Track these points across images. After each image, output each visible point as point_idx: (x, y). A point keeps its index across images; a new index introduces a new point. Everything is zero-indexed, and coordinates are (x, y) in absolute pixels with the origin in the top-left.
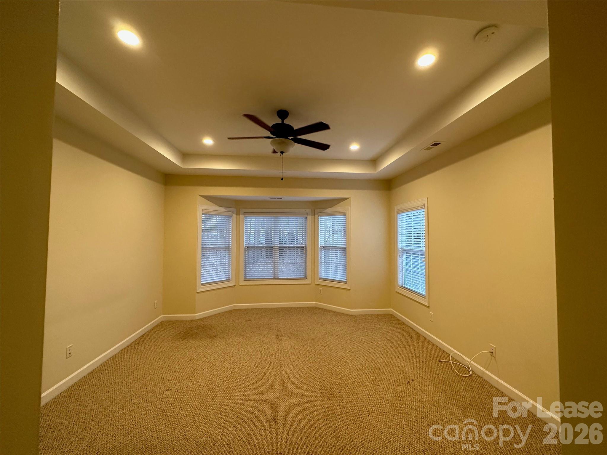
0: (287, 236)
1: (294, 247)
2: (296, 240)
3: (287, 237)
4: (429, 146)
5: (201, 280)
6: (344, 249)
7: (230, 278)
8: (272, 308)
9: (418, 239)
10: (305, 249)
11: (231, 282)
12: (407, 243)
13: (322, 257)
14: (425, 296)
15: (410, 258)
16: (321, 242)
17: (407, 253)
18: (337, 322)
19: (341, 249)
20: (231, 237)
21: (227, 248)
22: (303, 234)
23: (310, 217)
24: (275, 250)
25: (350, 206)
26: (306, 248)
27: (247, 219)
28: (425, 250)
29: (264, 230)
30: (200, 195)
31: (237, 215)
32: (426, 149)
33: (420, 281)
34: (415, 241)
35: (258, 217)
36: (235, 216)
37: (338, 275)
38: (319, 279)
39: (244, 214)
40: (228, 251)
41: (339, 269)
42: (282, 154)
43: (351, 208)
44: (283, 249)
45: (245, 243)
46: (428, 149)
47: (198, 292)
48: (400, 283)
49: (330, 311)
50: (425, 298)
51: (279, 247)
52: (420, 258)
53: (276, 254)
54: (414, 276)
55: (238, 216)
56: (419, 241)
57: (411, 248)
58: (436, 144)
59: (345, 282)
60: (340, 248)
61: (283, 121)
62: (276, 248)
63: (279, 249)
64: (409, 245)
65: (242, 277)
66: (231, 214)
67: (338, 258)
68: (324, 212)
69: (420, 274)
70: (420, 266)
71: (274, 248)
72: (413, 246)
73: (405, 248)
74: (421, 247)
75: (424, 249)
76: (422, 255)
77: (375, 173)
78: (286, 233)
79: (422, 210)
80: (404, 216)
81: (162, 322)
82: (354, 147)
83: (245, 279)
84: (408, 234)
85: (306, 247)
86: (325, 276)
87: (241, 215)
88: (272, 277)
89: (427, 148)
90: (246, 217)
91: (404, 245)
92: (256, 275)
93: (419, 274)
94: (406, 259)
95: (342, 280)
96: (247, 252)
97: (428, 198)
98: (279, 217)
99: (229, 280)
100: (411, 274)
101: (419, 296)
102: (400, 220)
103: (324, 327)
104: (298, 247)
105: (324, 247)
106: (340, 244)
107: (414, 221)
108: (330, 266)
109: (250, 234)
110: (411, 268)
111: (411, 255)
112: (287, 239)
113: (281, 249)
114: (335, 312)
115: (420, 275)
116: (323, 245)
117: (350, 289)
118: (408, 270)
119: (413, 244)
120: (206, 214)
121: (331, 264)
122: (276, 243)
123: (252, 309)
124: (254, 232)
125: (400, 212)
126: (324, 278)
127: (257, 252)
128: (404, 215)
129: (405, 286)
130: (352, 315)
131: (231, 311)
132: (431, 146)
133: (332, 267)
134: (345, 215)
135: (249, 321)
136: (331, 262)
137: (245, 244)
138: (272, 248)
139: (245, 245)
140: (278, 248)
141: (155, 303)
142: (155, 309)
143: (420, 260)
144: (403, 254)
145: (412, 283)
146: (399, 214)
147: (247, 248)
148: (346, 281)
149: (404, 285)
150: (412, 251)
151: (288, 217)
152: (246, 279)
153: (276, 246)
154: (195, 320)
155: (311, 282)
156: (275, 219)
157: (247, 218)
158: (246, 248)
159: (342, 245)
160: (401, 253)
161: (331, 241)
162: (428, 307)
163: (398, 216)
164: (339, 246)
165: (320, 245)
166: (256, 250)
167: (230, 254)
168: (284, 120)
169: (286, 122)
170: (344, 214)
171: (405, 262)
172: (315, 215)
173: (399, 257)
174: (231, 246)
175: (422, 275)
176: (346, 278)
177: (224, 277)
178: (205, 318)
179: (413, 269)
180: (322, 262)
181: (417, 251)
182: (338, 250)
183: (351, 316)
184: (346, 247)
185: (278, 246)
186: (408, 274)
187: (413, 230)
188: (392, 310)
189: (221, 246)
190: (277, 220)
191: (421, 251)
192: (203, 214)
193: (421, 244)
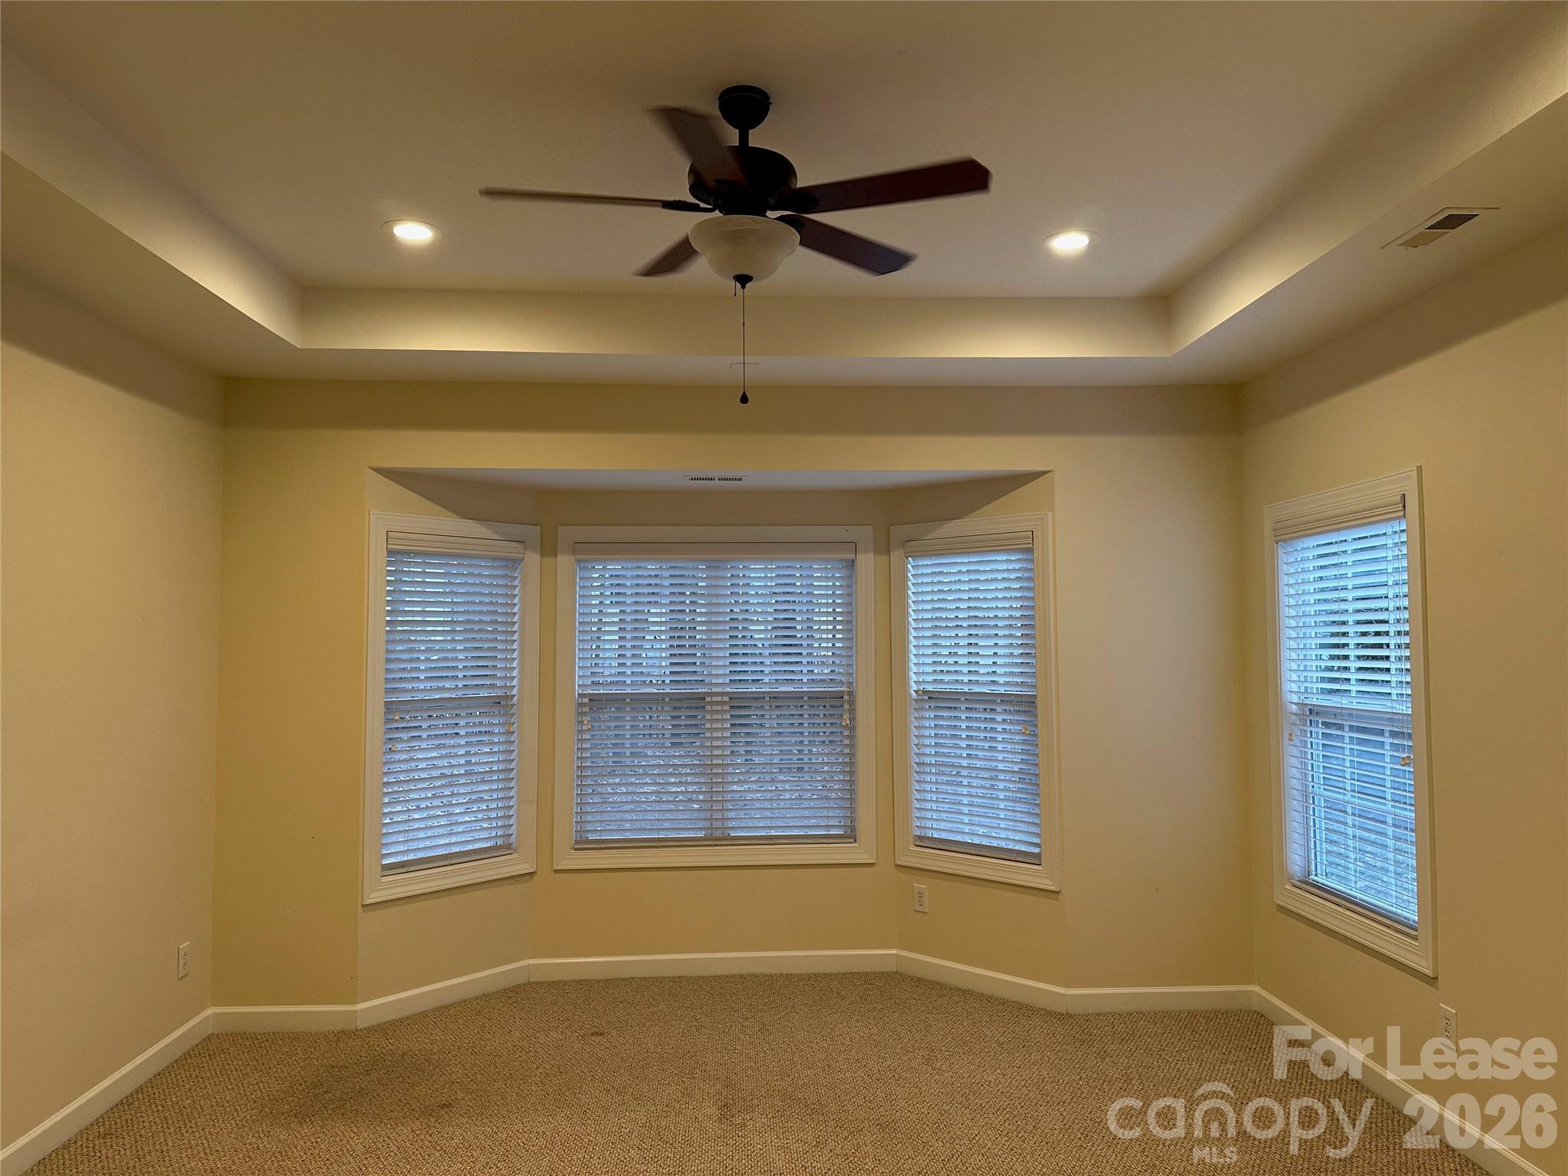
0: (767, 644)
1: (798, 696)
2: (805, 662)
3: (766, 652)
4: (1421, 229)
5: (385, 852)
6: (1025, 705)
7: (512, 839)
8: (699, 977)
9: (1375, 657)
10: (846, 706)
11: (515, 855)
12: (1323, 680)
13: (927, 742)
14: (1416, 930)
15: (1337, 751)
16: (920, 674)
17: (1326, 724)
18: (1000, 1045)
19: (1010, 702)
20: (515, 656)
21: (501, 704)
22: (838, 636)
23: (866, 561)
24: (715, 708)
25: (1053, 511)
26: (852, 702)
27: (586, 574)
28: (1410, 713)
29: (663, 619)
30: (376, 470)
31: (542, 554)
32: (1407, 244)
33: (1391, 856)
34: (1360, 669)
35: (635, 565)
36: (533, 559)
37: (1003, 824)
38: (911, 840)
39: (574, 553)
40: (505, 715)
41: (1007, 799)
42: (743, 287)
43: (1054, 517)
44: (744, 707)
45: (578, 681)
46: (1413, 243)
47: (368, 902)
48: (1295, 862)
49: (965, 993)
50: (1415, 938)
51: (733, 697)
52: (1387, 747)
53: (717, 729)
54: (1359, 833)
55: (548, 560)
56: (1380, 670)
57: (1343, 702)
58: (1452, 222)
59: (1035, 859)
60: (1005, 699)
61: (744, 138)
62: (719, 699)
63: (732, 707)
64: (1335, 685)
65: (564, 834)
66: (512, 550)
67: (1000, 747)
68: (929, 537)
69: (1390, 821)
70: (1388, 784)
71: (708, 699)
72: (1354, 694)
73: (1316, 700)
74: (1394, 697)
75: (1405, 708)
76: (1394, 734)
77: (1166, 355)
78: (759, 632)
79: (1391, 523)
80: (1311, 554)
81: (208, 1038)
82: (1070, 243)
83: (577, 842)
84: (1333, 635)
85: (850, 693)
86: (939, 827)
87: (560, 557)
88: (701, 834)
89: (1409, 240)
90: (582, 565)
91: (1309, 685)
92: (628, 825)
93: (1384, 822)
94: (1321, 753)
95: (1023, 848)
96: (586, 719)
97: (1419, 468)
98: (727, 561)
99: (504, 848)
100: (1346, 824)
101: (1388, 927)
102: (1292, 570)
103: (940, 1070)
104: (815, 697)
105: (932, 696)
106: (1007, 683)
107: (1356, 575)
108: (960, 784)
109: (599, 638)
110: (1348, 797)
111: (1347, 734)
112: (767, 661)
113: (738, 703)
114: (991, 997)
115: (1390, 831)
116: (930, 688)
117: (1059, 892)
118: (1330, 805)
119: (1353, 682)
120: (408, 553)
121: (965, 773)
122: (718, 676)
123: (607, 981)
124: (616, 628)
125: (1292, 531)
126: (935, 836)
127: (634, 719)
128: (1308, 548)
129: (1320, 879)
130: (1070, 1016)
131: (515, 990)
132: (1429, 228)
133: (969, 786)
134: (1030, 550)
135: (598, 1039)
136: (964, 763)
137: (580, 682)
138: (700, 703)
139: (578, 691)
140: (727, 699)
141: (182, 954)
142: (179, 979)
143: (1388, 759)
144: (1309, 729)
145: (1351, 866)
146: (1284, 541)
147: (590, 700)
148: (1038, 856)
149: (1313, 877)
150: (1350, 713)
151: (771, 561)
152: (583, 844)
153: (719, 690)
154: (356, 1033)
155: (877, 859)
156: (714, 573)
157: (586, 568)
158: (586, 700)
159: (1017, 684)
160: (1294, 724)
161: (965, 670)
162: (1432, 981)
163: (1281, 550)
164: (1002, 690)
165: (914, 687)
166: (628, 709)
167: (513, 728)
168: (750, 131)
169: (758, 138)
170: (1025, 546)
171: (1320, 763)
172: (888, 553)
173: (1286, 742)
174: (514, 692)
175: (1399, 827)
176: (1036, 840)
177: (486, 835)
178: (401, 1020)
179: (1356, 800)
180: (924, 764)
181: (1375, 716)
182: (999, 710)
183: (1066, 1017)
184: (1035, 696)
185: (728, 690)
186: (1335, 826)
187: (1351, 619)
188: (1263, 993)
189: (470, 693)
190: (720, 573)
191: (1392, 718)
192: (390, 553)
193: (1393, 685)
